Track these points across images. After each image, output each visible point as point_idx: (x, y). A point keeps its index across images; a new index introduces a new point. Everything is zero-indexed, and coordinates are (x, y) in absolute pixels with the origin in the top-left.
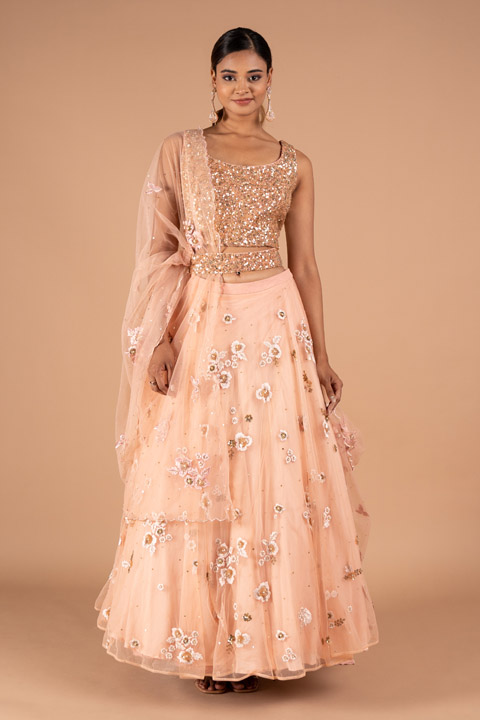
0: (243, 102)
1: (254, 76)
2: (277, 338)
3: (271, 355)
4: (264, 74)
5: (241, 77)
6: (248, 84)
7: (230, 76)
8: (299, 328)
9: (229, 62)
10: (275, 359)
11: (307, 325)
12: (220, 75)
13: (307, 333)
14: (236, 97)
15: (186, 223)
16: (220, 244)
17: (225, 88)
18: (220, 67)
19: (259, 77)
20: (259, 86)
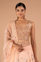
0: (21, 15)
1: (22, 11)
2: (27, 57)
3: (26, 60)
4: (24, 10)
5: (20, 11)
6: (21, 12)
7: (18, 11)
8: (32, 55)
9: (18, 8)
10: (27, 61)
11: (33, 55)
12: (17, 10)
13: (33, 56)
14: (19, 14)
15: (12, 36)
16: (18, 40)
17: (18, 13)
18: (17, 9)
19: (23, 11)
20: (23, 12)
